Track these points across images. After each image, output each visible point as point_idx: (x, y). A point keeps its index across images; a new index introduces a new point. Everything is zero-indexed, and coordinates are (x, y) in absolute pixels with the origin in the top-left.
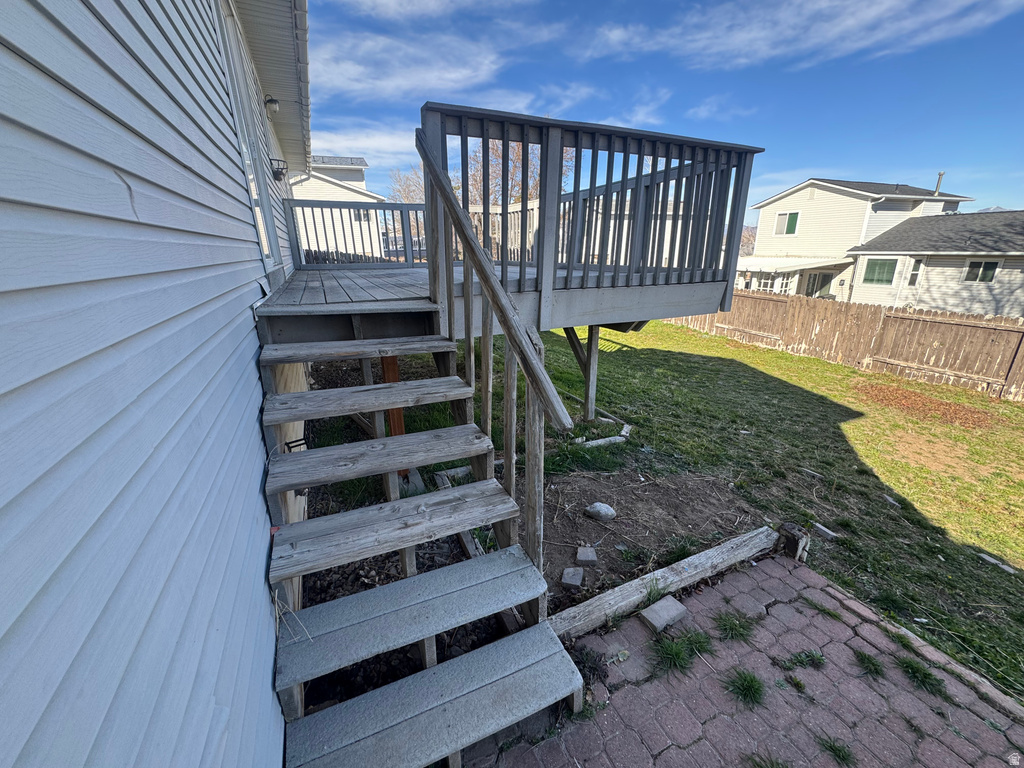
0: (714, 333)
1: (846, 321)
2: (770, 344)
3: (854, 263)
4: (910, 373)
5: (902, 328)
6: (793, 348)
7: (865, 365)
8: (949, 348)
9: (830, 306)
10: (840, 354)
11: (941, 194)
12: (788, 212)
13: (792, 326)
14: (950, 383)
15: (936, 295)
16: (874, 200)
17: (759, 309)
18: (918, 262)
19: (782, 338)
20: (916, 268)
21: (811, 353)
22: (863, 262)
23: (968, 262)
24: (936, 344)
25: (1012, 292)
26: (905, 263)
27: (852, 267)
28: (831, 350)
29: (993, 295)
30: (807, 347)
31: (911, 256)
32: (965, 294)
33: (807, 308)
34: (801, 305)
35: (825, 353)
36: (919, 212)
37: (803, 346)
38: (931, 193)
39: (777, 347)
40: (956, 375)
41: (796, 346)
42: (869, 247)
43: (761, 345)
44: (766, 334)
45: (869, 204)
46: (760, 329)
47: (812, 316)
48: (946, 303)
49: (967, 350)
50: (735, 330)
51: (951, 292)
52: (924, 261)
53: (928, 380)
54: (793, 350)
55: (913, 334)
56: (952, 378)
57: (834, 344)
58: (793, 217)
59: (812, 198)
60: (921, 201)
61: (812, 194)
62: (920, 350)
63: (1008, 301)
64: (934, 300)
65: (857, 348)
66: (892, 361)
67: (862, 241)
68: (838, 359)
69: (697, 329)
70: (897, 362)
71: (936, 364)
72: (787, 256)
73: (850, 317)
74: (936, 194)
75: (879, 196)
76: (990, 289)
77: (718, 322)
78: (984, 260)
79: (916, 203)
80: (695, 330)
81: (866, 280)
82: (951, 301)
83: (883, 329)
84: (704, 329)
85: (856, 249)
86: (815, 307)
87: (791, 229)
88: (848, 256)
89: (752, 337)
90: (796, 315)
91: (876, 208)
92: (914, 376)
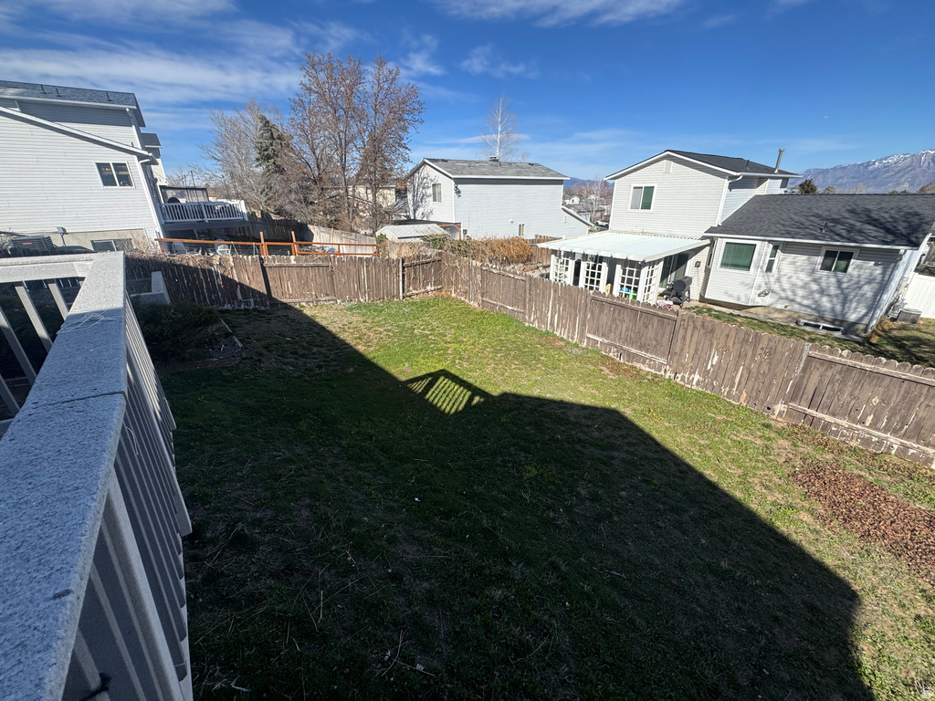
0: (584, 345)
1: (754, 355)
2: (654, 368)
3: (712, 245)
4: (837, 432)
5: (829, 373)
6: (683, 377)
7: (777, 413)
8: (894, 409)
9: (733, 334)
10: (745, 394)
11: (780, 172)
12: (643, 185)
13: (682, 350)
14: (893, 452)
15: (786, 286)
16: (731, 177)
17: (640, 324)
18: (776, 248)
19: (668, 364)
20: (773, 255)
21: (705, 386)
22: (721, 245)
23: (823, 251)
24: (876, 400)
25: (860, 288)
26: (763, 249)
27: (708, 248)
28: (732, 387)
29: (842, 289)
30: (701, 379)
31: (769, 241)
32: (814, 287)
33: (702, 331)
34: (695, 327)
35: (725, 390)
36: (764, 189)
37: (697, 377)
38: (771, 170)
39: (662, 373)
40: (902, 444)
41: (686, 376)
42: (726, 228)
43: (643, 367)
44: (649, 355)
45: (727, 182)
46: (641, 348)
47: (708, 343)
48: (795, 295)
49: (920, 415)
50: (611, 345)
51: (800, 283)
52: (781, 247)
53: (862, 444)
54: (683, 379)
55: (844, 382)
56: (896, 447)
57: (737, 380)
58: (649, 191)
59: (667, 172)
60: (766, 178)
61: (668, 168)
62: (852, 403)
63: (855, 296)
64: (784, 290)
65: (768, 391)
66: (812, 412)
67: (718, 222)
68: (742, 400)
69: (565, 337)
70: (819, 415)
71: (874, 425)
72: (643, 233)
73: (759, 351)
74: (776, 171)
75: (738, 174)
76: (839, 282)
77: (589, 332)
78: (839, 250)
79: (761, 180)
80: (562, 339)
81: (724, 264)
82: (801, 292)
83: (804, 370)
84: (573, 338)
85: (712, 230)
86: (712, 331)
87: (647, 205)
88: (704, 238)
89: (631, 356)
90: (688, 337)
91: (731, 187)
92: (843, 435)
